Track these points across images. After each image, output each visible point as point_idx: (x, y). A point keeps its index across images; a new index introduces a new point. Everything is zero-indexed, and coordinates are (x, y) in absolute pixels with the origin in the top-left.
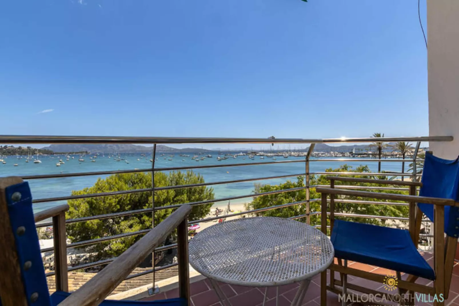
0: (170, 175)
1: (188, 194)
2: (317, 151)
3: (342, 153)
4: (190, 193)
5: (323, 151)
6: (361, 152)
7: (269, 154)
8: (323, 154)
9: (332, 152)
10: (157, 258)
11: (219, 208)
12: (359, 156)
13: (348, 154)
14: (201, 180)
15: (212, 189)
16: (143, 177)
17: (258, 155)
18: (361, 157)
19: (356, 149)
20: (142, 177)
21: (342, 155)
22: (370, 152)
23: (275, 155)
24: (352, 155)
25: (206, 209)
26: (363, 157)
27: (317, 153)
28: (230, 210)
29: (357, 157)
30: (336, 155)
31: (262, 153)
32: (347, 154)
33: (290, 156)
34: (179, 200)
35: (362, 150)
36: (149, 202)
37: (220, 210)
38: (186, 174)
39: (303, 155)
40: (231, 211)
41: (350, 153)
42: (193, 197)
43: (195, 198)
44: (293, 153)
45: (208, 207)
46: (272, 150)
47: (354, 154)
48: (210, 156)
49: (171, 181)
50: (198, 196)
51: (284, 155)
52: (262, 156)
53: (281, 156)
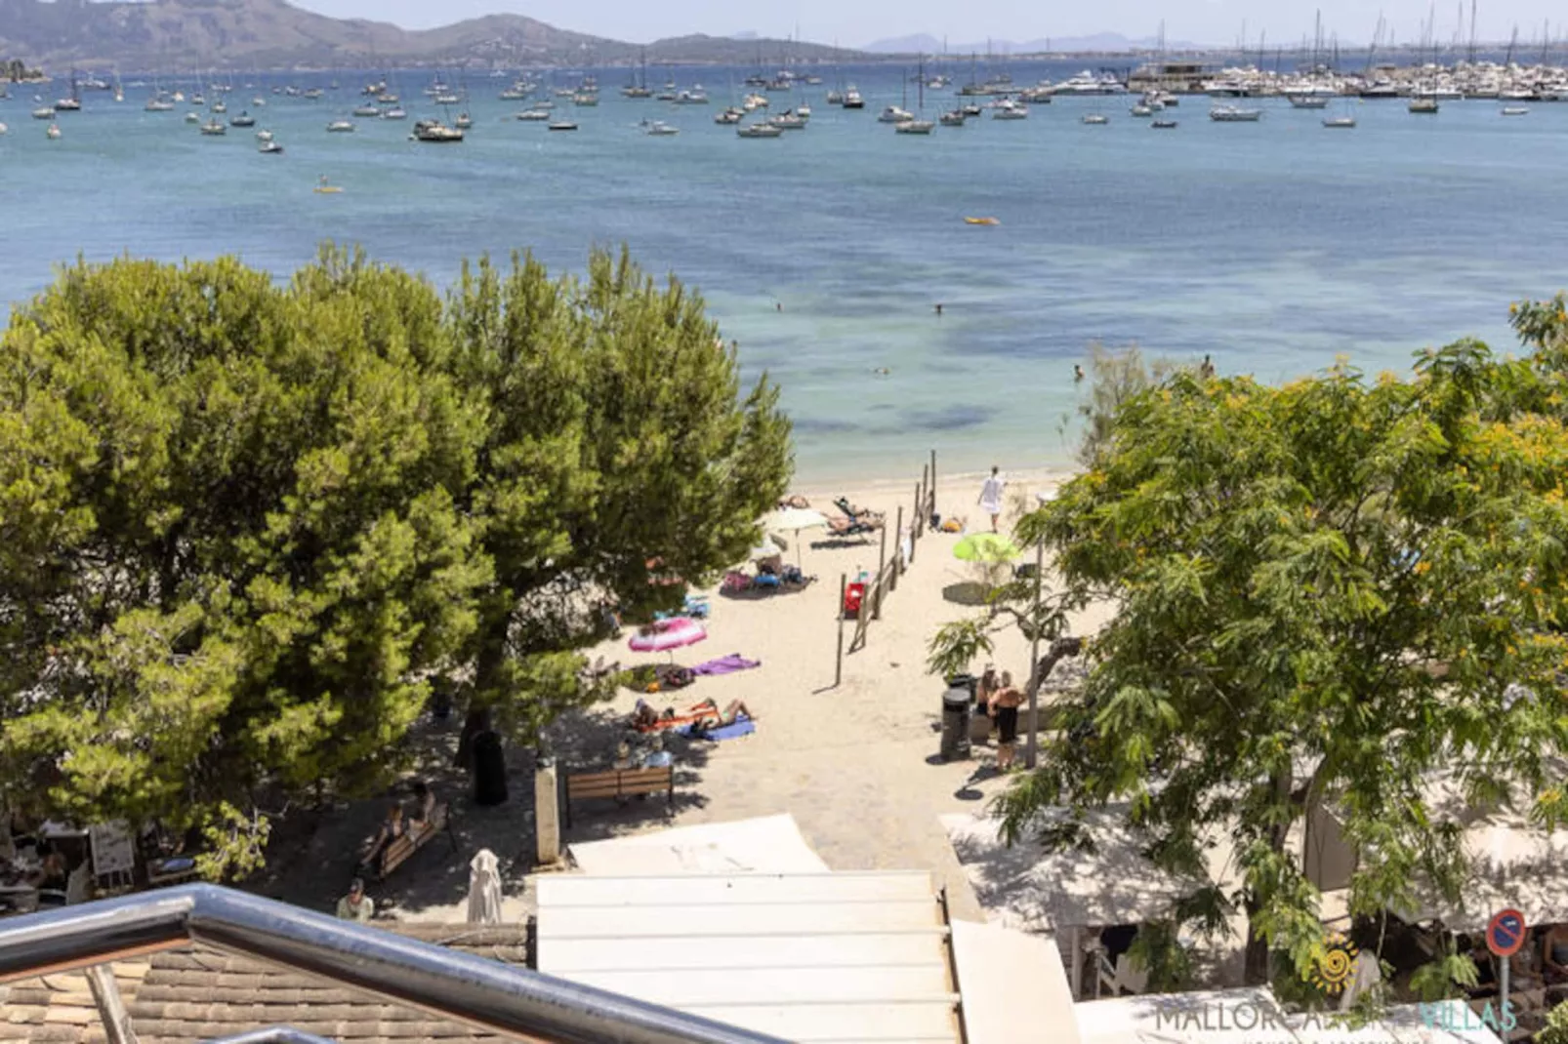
0: (466, 284)
1: (599, 422)
4: (613, 416)
7: (1303, 87)
10: (397, 830)
11: (857, 503)
14: (687, 326)
15: (770, 388)
16: (256, 305)
17: (1211, 86)
20: (245, 308)
23: (1349, 92)
25: (728, 532)
28: (935, 520)
31: (1246, 78)
34: (521, 469)
36: (300, 487)
37: (866, 513)
38: (586, 283)
40: (942, 522)
42: (630, 448)
43: (640, 454)
44: (1492, 76)
45: (739, 514)
48: (855, 97)
49: (473, 331)
50: (660, 441)
51: (1415, 86)
52: (1246, 94)
53: (1393, 95)
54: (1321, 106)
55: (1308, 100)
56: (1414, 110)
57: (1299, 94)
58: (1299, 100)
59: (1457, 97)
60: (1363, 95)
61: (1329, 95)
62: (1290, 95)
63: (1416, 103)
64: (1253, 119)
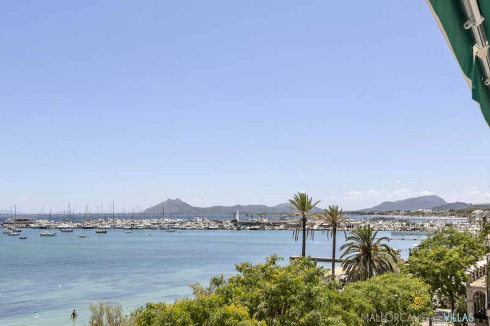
2: (171, 217)
3: (218, 222)
5: (184, 218)
6: (250, 220)
7: (64, 225)
8: (181, 223)
9: (199, 220)
12: (248, 227)
13: (230, 224)
17: (33, 225)
18: (251, 229)
19: (240, 214)
21: (219, 226)
22: (265, 221)
23: (79, 227)
24: (235, 225)
26: (255, 229)
27: (170, 221)
29: (244, 229)
30: (207, 226)
31: (44, 223)
32: (227, 224)
33: (114, 227)
35: (252, 217)
39: (142, 226)
41: (233, 221)
44: (119, 222)
46: (72, 213)
47: (239, 223)
51: (98, 225)
52: (45, 228)
53: (92, 228)
54: (71, 231)
55: (67, 230)
56: (97, 232)
57: (63, 228)
58: (64, 230)
59: (110, 228)
60: (83, 228)
61: (73, 228)
62: (60, 228)
63: (97, 230)
64: (53, 235)
